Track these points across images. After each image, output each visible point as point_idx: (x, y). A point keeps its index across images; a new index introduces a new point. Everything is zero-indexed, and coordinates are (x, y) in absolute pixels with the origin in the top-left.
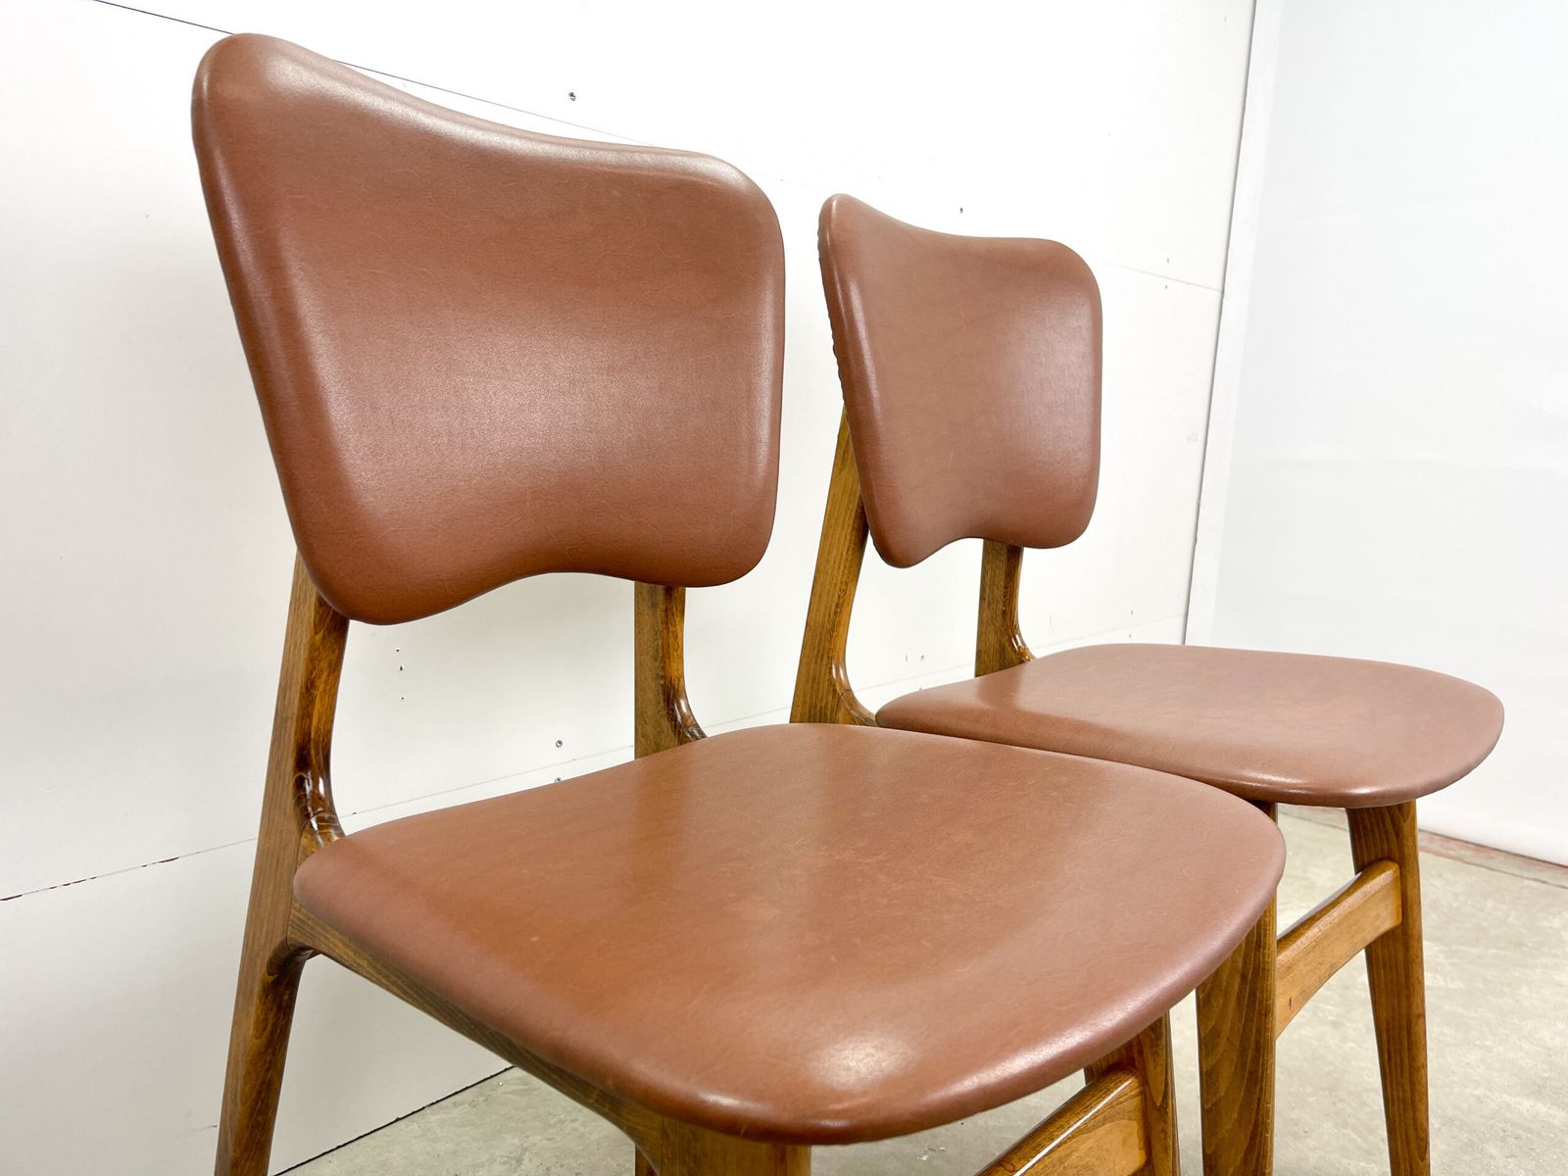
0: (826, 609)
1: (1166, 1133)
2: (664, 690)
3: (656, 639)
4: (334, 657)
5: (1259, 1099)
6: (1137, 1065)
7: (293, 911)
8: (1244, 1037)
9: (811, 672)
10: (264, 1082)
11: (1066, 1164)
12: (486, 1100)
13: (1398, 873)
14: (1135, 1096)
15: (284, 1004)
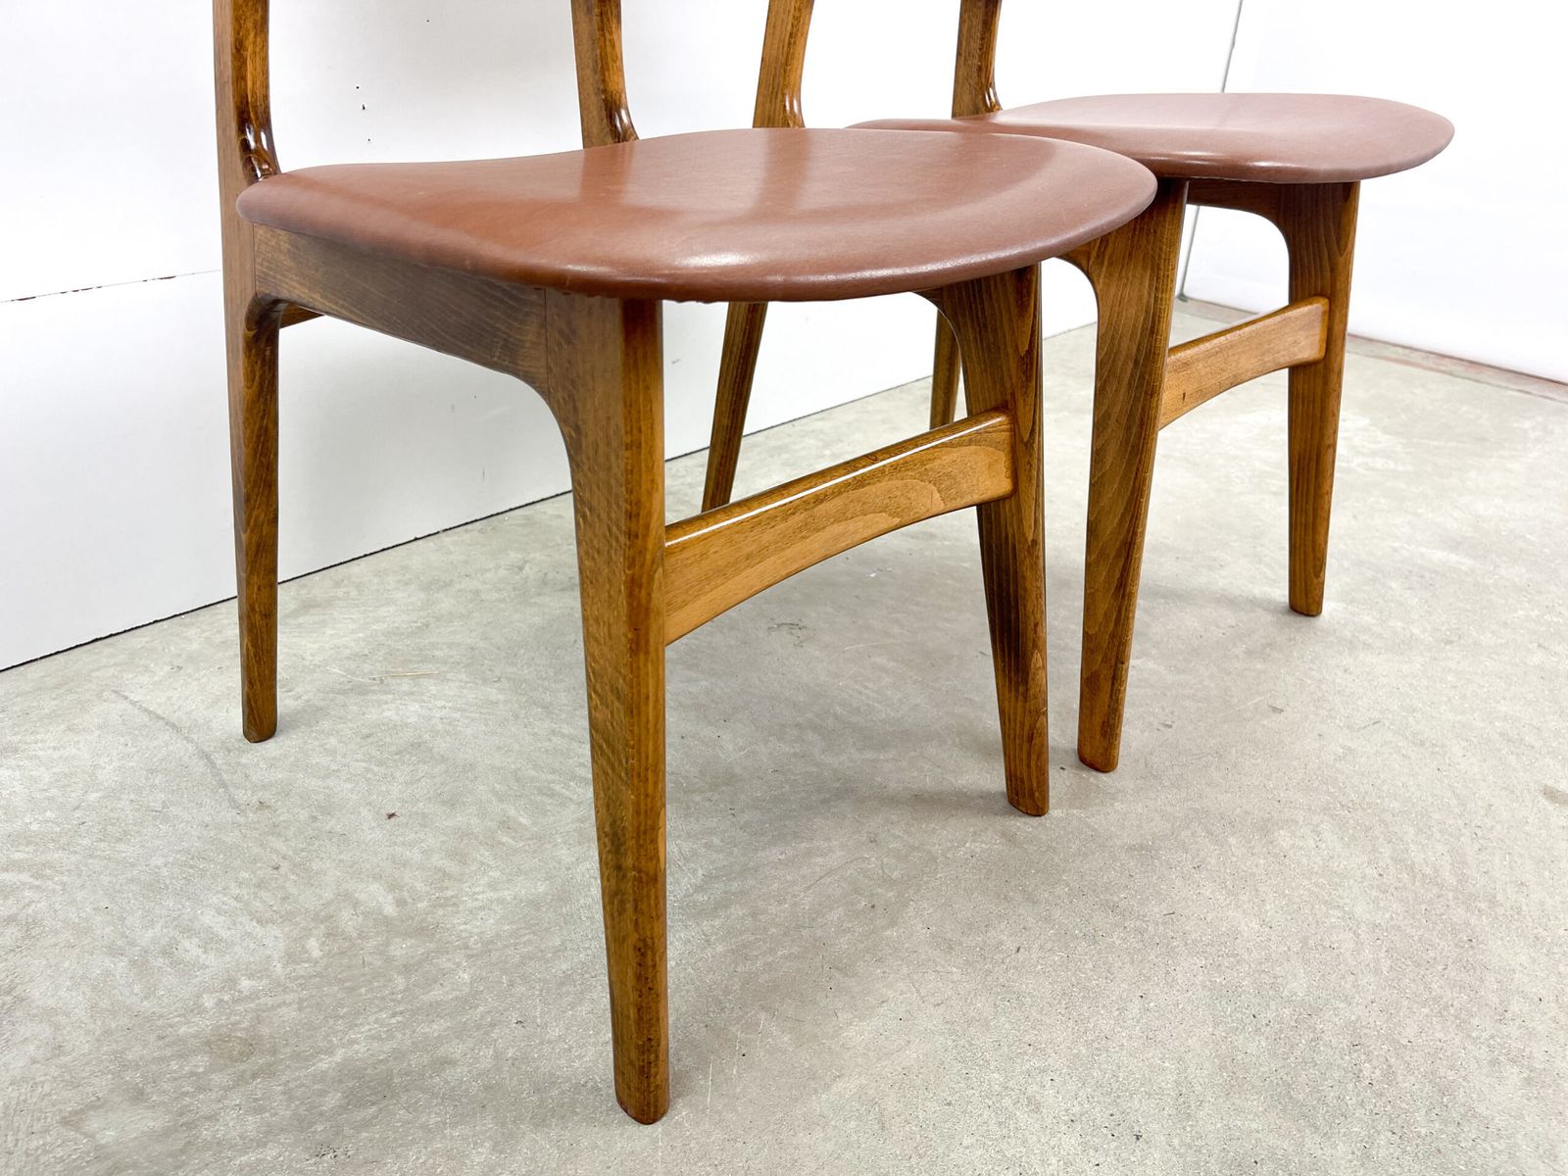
0: (780, 40)
1: (1031, 465)
2: (606, 105)
3: (593, 50)
4: (258, 17)
5: (1137, 469)
6: (1010, 406)
7: (257, 266)
8: (1131, 416)
9: (767, 113)
10: (261, 428)
11: (927, 467)
12: (493, 529)
13: (1327, 307)
14: (1003, 431)
15: (267, 358)
